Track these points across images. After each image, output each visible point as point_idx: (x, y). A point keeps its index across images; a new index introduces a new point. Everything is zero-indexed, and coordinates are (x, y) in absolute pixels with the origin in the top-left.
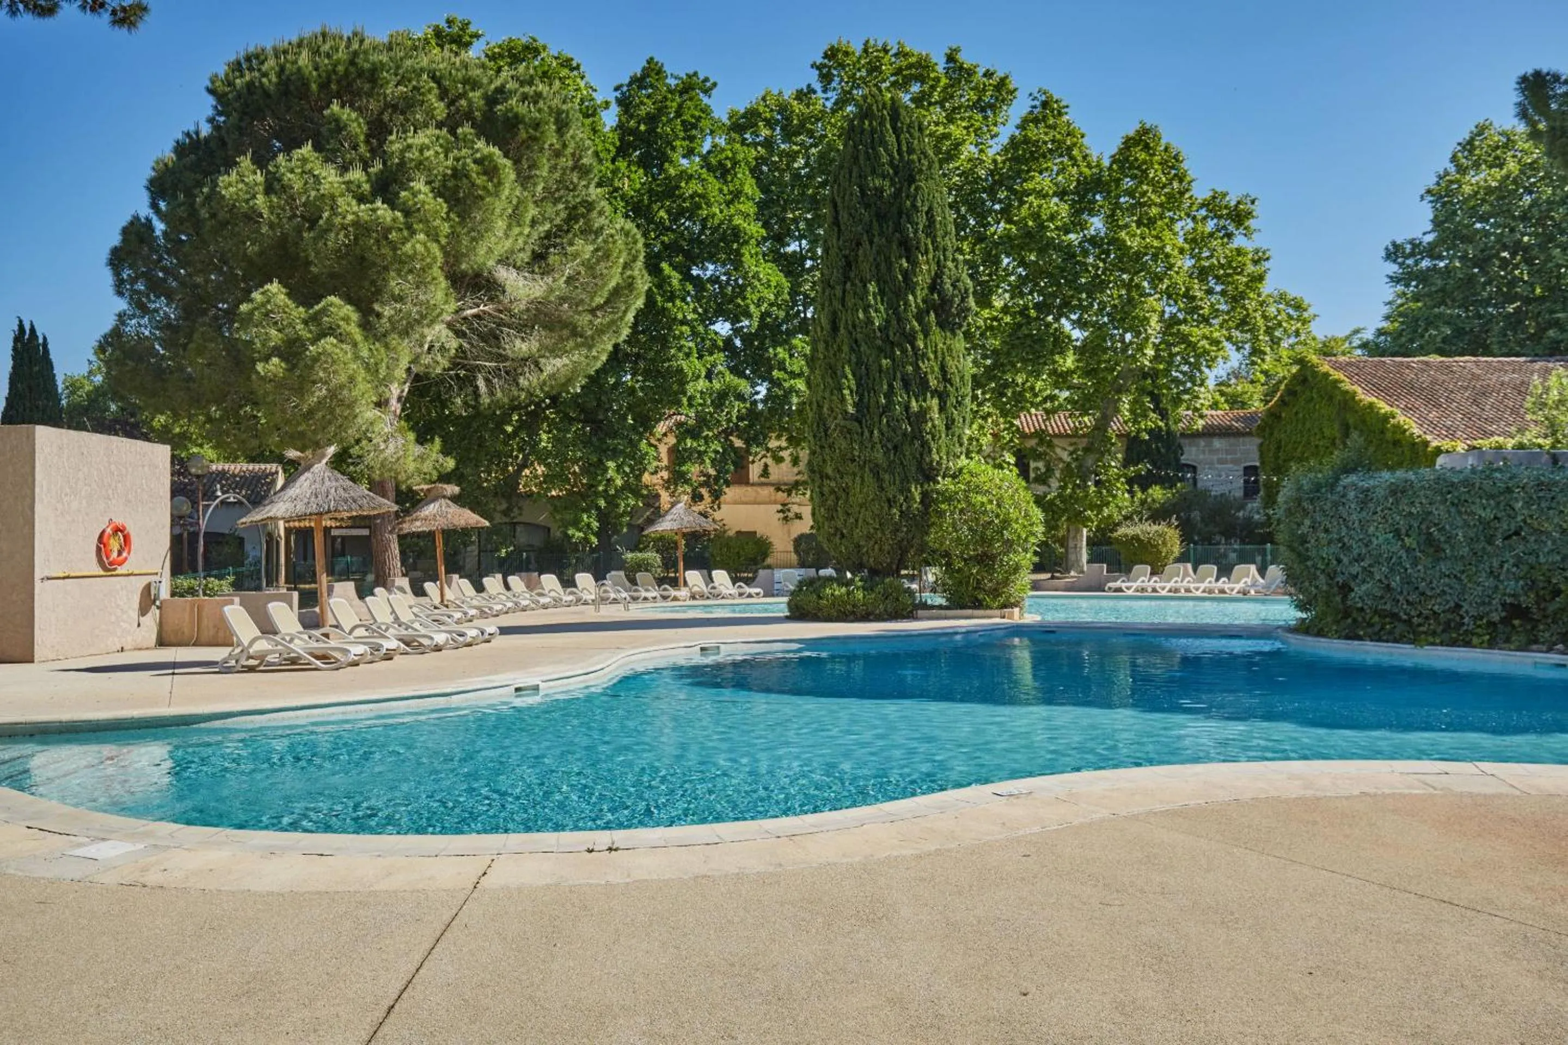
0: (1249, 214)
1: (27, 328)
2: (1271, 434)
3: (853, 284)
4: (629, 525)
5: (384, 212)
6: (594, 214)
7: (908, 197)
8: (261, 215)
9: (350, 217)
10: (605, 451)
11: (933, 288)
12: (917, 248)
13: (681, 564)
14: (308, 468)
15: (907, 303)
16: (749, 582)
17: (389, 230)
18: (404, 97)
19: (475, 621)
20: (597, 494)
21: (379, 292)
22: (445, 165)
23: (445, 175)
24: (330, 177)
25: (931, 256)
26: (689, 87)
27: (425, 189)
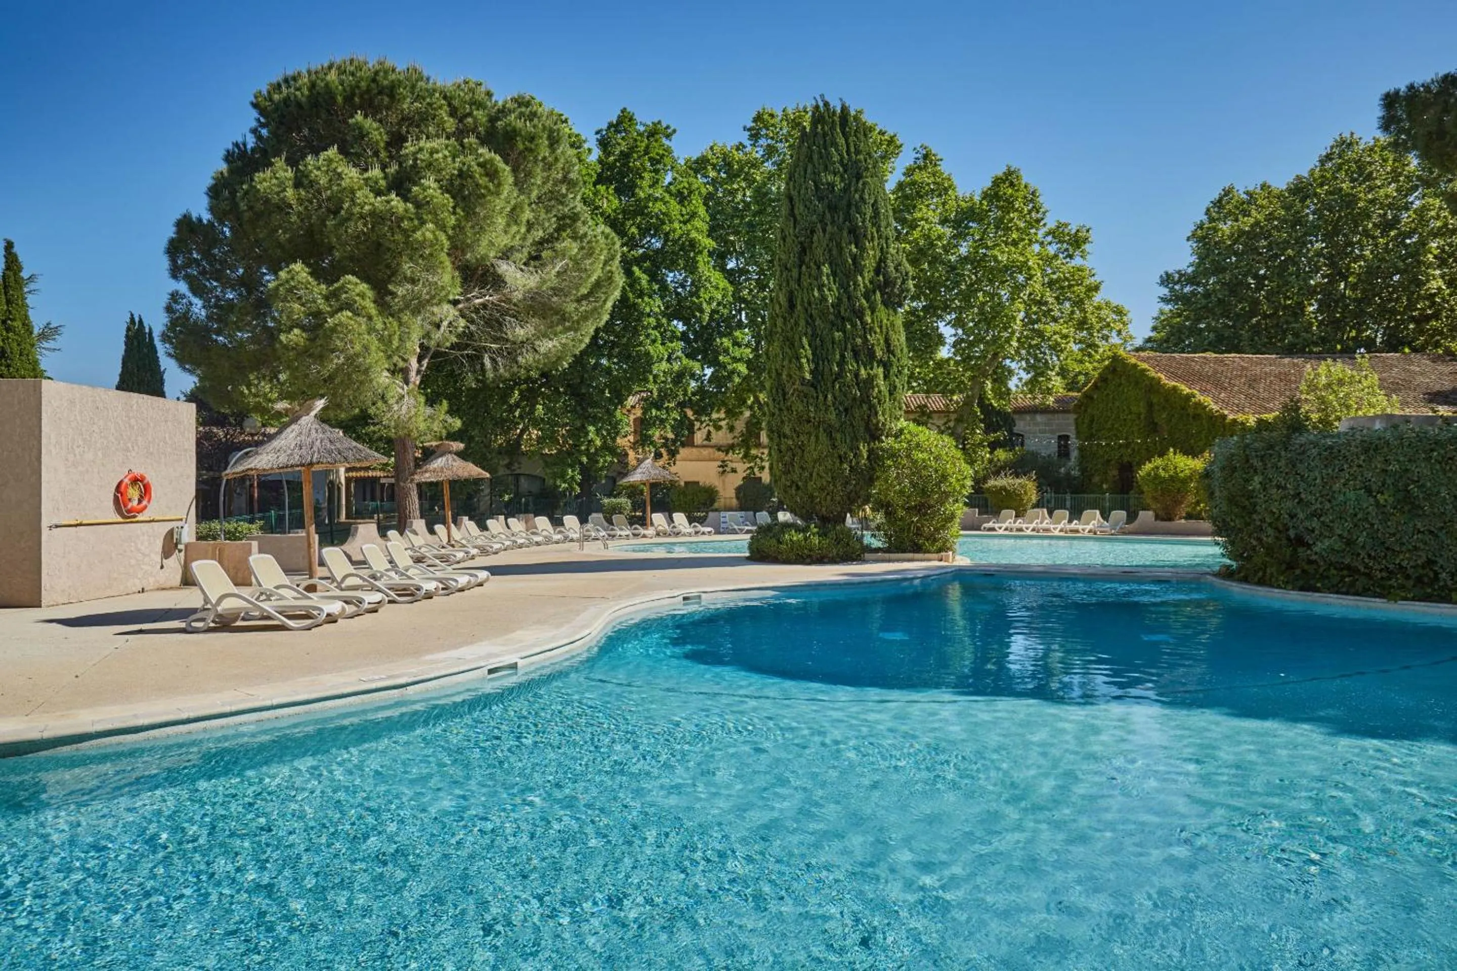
0: (1085, 241)
1: (137, 319)
2: (1086, 411)
3: (808, 267)
4: (606, 476)
5: (395, 201)
6: (579, 224)
7: (856, 191)
8: (290, 206)
9: (367, 208)
10: (587, 418)
11: (877, 271)
12: (865, 236)
13: (649, 508)
14: (295, 420)
15: (856, 284)
16: (702, 521)
17: (402, 219)
18: (418, 112)
19: (477, 559)
20: (580, 452)
21: (394, 273)
22: (452, 168)
23: (453, 175)
24: (351, 174)
25: (876, 243)
26: (653, 133)
27: (434, 185)
